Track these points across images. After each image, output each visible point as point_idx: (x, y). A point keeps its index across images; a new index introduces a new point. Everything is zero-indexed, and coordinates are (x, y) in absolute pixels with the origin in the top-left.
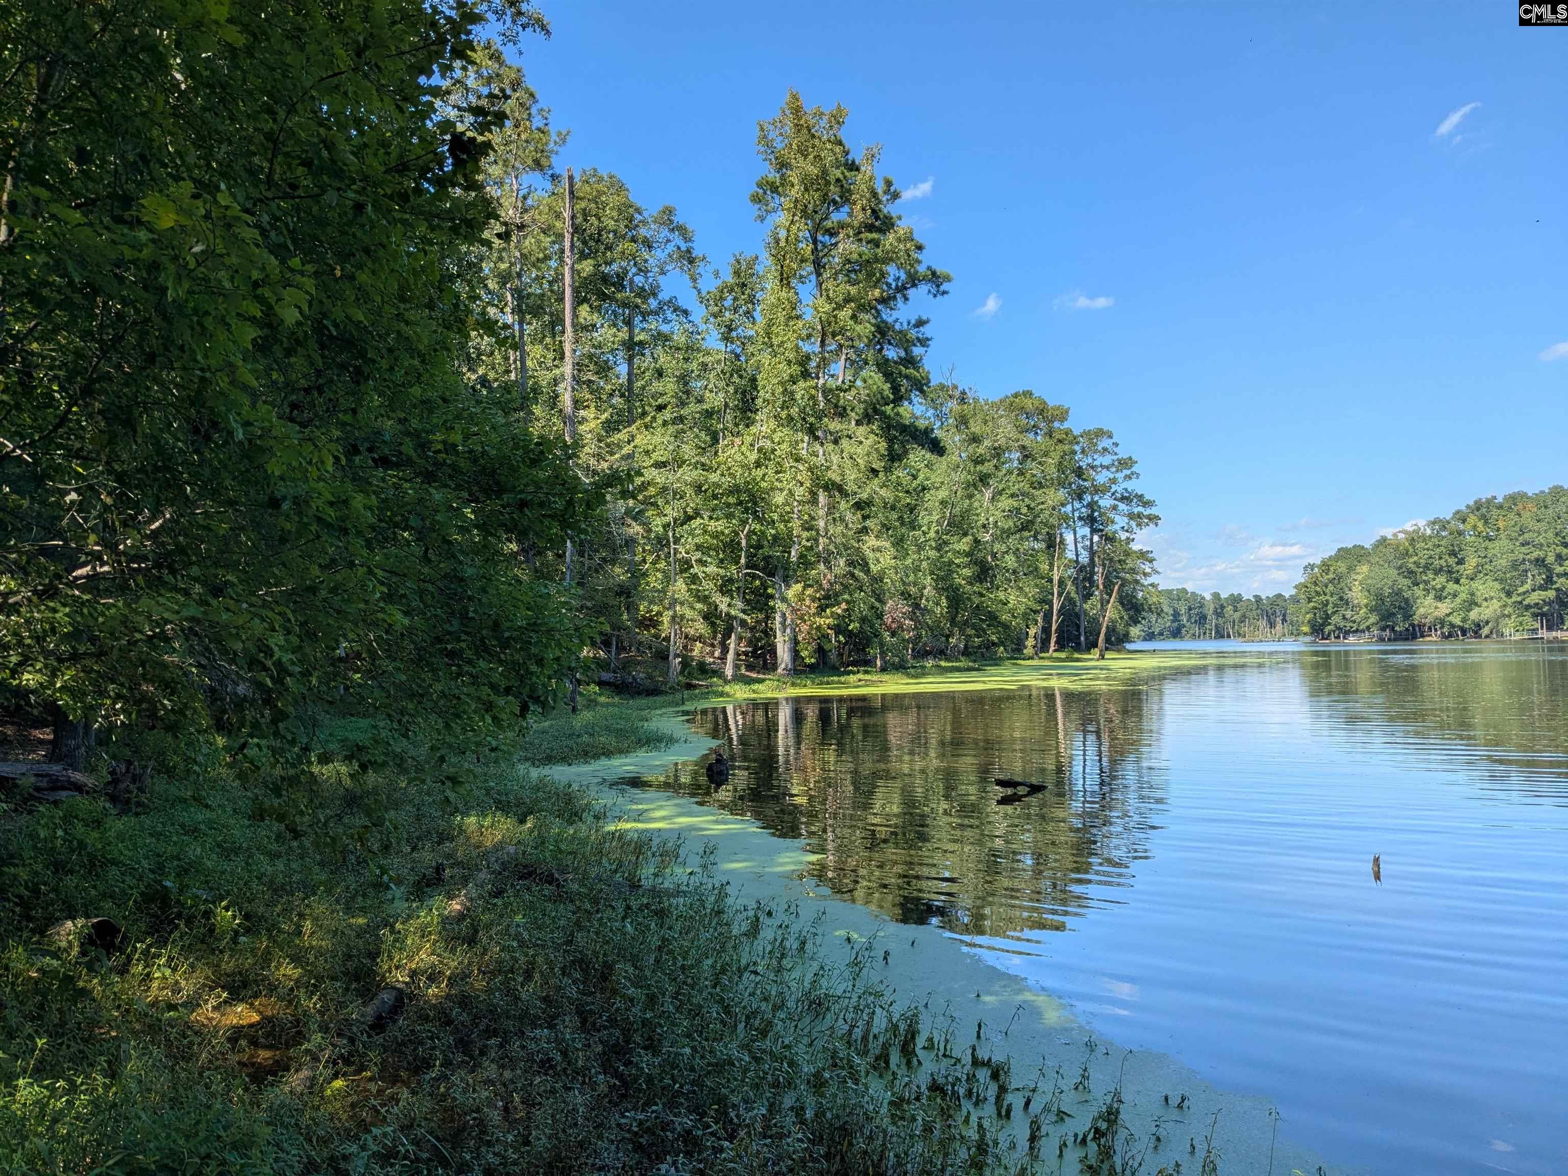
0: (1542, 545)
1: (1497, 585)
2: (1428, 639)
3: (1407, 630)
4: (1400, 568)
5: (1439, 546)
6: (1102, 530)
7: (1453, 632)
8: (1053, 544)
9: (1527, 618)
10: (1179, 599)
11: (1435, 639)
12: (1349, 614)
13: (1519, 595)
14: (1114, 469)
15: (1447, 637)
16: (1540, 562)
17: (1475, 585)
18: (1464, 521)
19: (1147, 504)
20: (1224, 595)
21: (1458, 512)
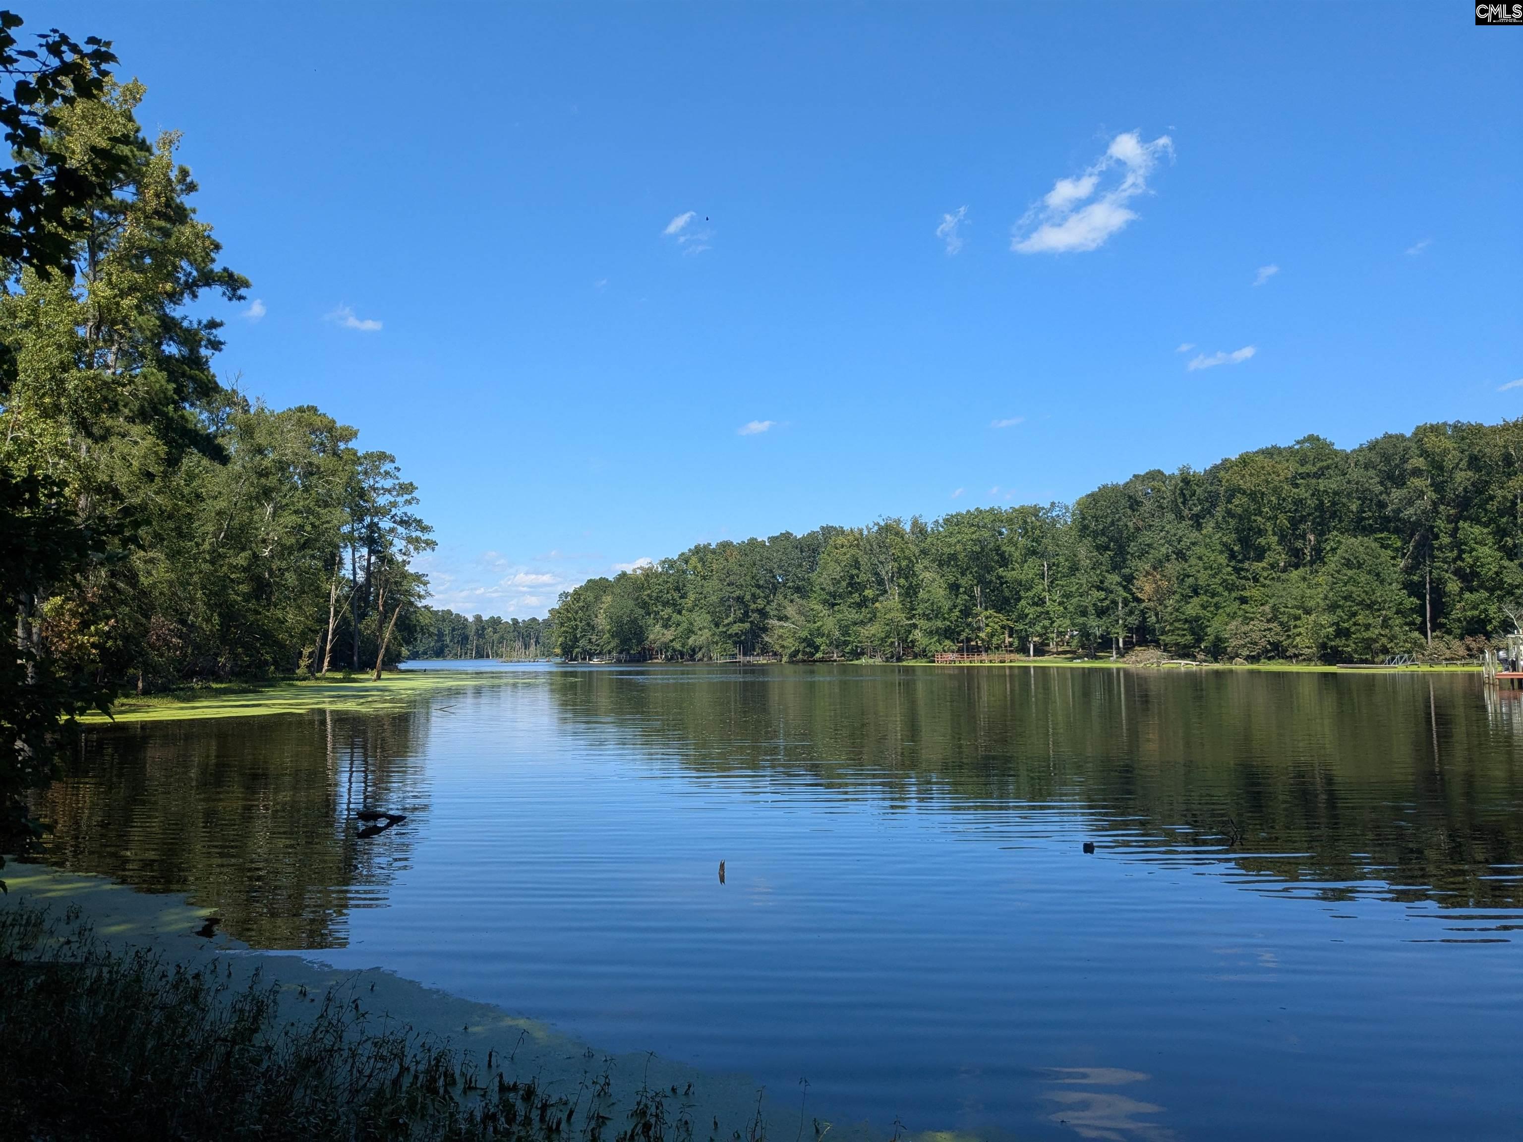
0: (742, 586)
1: (709, 617)
2: (656, 661)
3: (639, 653)
4: (637, 599)
5: (667, 582)
6: (379, 552)
7: (675, 656)
8: (332, 563)
9: (729, 646)
10: (444, 620)
11: (660, 661)
12: (594, 638)
13: (724, 626)
14: (395, 493)
15: (669, 660)
16: (739, 599)
17: (694, 615)
18: (687, 562)
19: (425, 529)
20: (485, 618)
21: (683, 554)
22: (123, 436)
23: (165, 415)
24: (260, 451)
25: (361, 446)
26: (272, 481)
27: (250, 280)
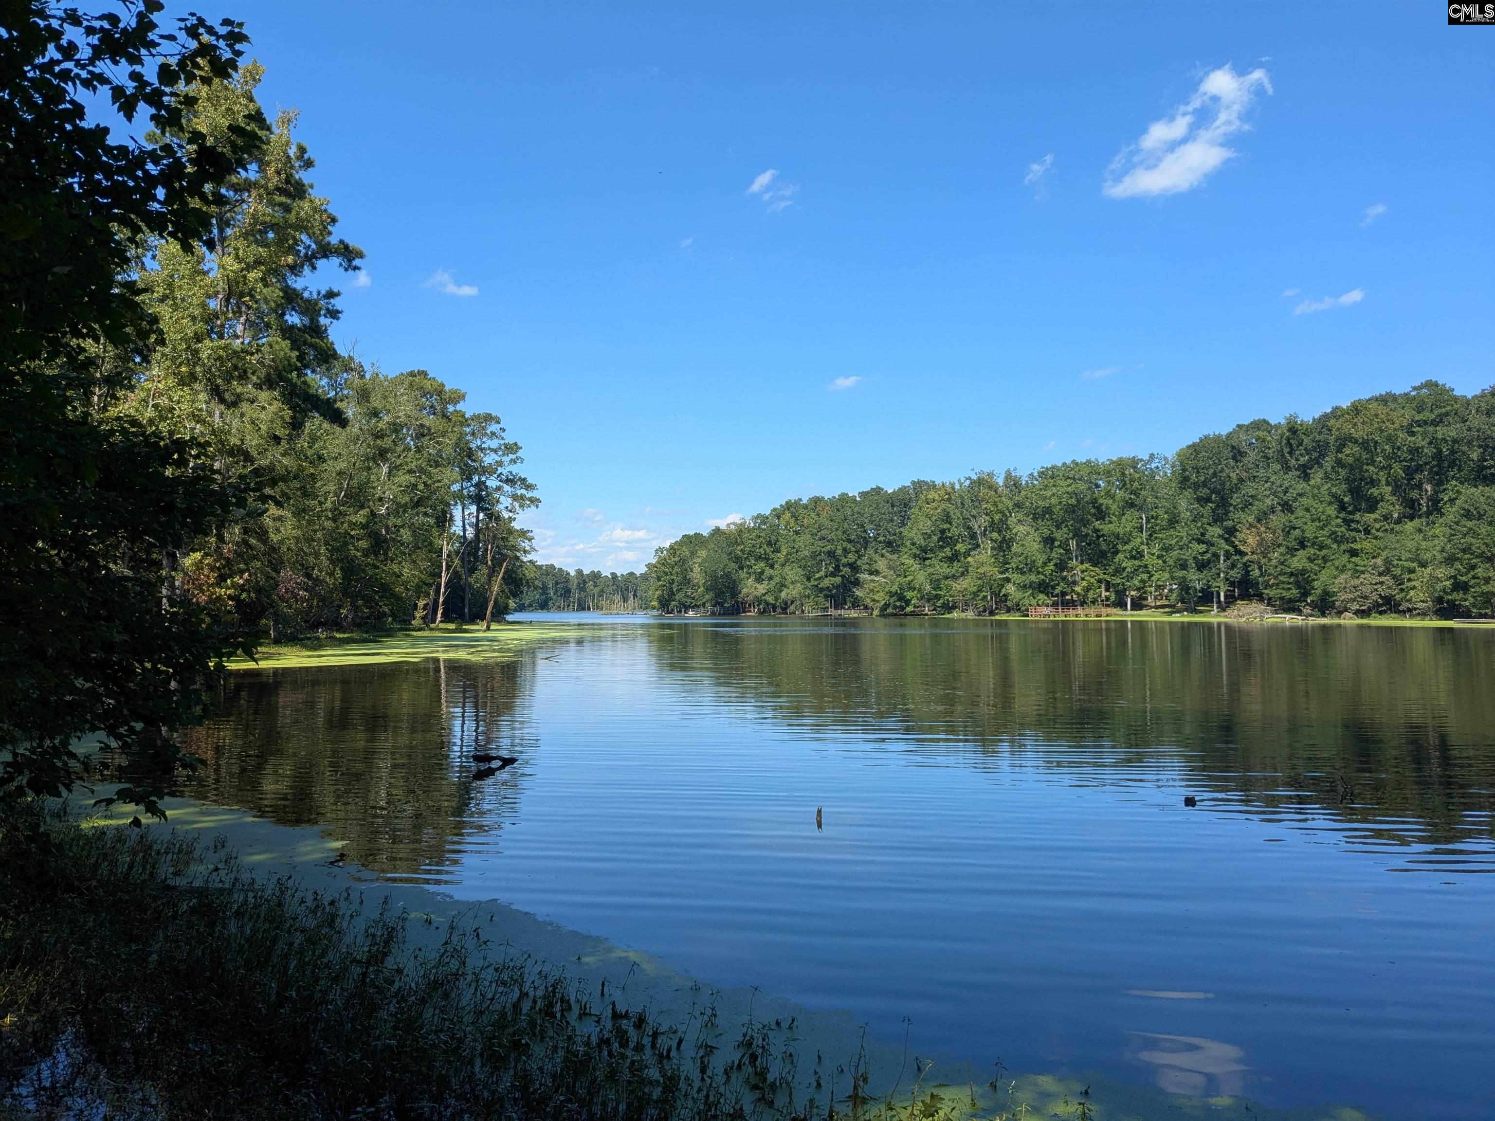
0: (833, 540)
1: (801, 571)
2: (749, 614)
3: (733, 606)
4: (730, 554)
5: (760, 537)
6: (487, 509)
7: (768, 609)
8: (443, 520)
9: (821, 599)
10: (548, 574)
11: (753, 614)
12: (689, 591)
13: (816, 580)
14: (500, 453)
15: (762, 613)
16: (831, 554)
17: (787, 569)
18: (779, 518)
19: (529, 487)
20: (586, 572)
21: (775, 510)
22: (252, 402)
23: (289, 381)
24: (375, 414)
25: (468, 408)
26: (386, 443)
27: (364, 251)
